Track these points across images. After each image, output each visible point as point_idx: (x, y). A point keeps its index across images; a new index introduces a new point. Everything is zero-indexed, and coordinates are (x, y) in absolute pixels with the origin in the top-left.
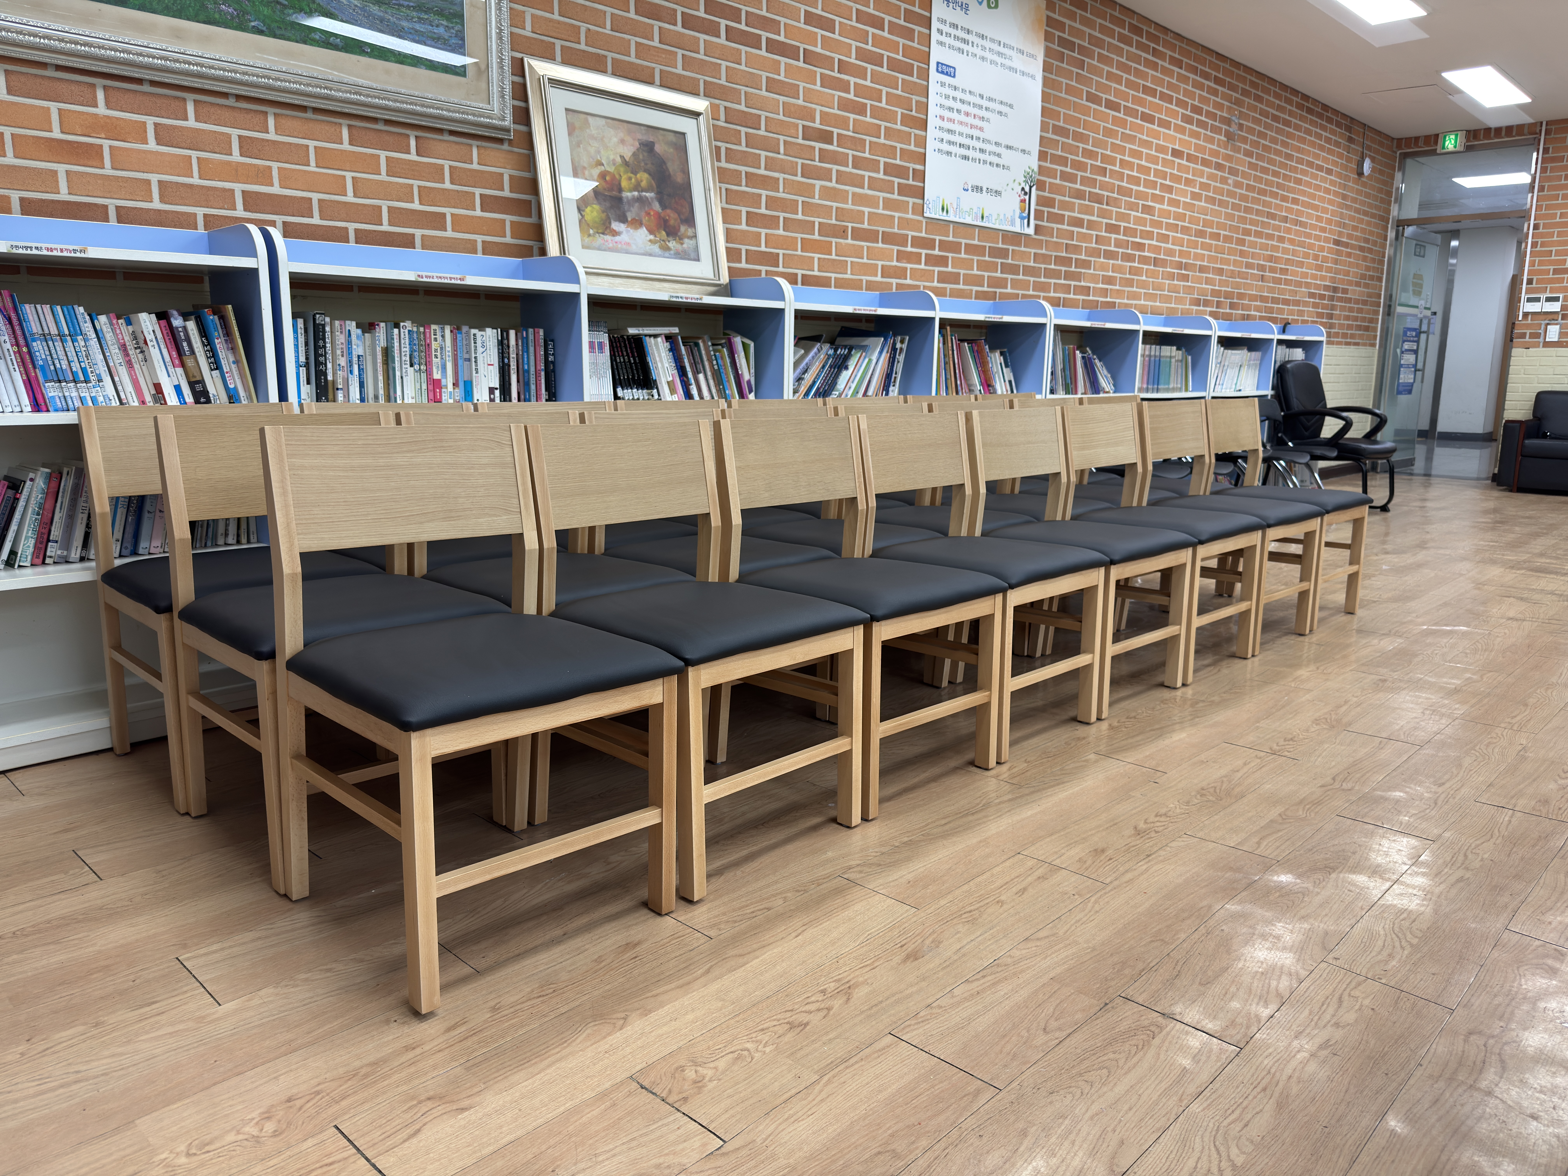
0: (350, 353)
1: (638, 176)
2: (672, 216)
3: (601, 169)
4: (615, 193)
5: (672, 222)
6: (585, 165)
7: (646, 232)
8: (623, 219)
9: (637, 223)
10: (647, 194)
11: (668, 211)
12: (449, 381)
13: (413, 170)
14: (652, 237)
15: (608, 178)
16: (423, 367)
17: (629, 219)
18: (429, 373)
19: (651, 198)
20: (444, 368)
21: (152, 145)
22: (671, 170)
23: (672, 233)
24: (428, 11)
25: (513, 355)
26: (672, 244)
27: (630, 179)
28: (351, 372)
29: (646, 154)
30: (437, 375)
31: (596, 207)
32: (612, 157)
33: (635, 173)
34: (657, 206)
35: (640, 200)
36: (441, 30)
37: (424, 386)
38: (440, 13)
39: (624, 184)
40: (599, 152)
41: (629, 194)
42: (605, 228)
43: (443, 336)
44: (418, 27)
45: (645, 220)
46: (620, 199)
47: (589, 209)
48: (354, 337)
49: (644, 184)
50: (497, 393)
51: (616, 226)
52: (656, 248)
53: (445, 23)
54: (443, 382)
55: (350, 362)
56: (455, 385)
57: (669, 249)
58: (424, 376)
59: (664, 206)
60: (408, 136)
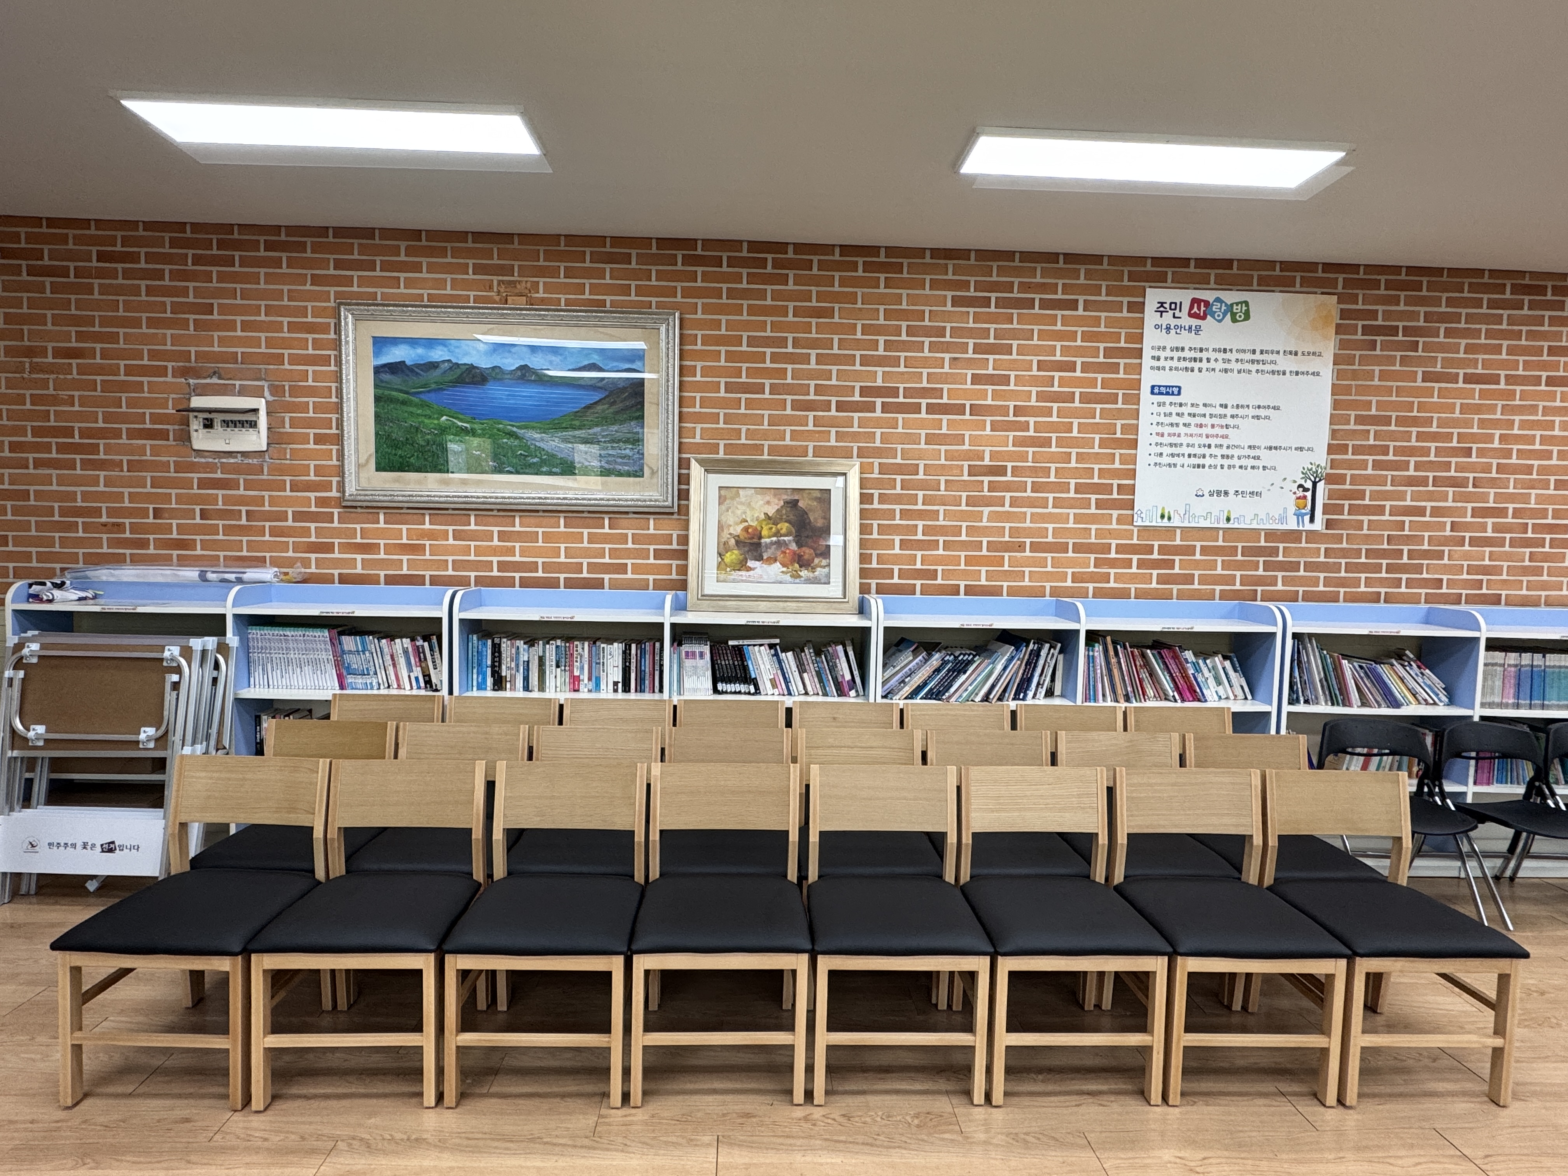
0: (517, 659)
1: (779, 526)
2: (807, 552)
3: (746, 524)
4: (755, 540)
5: (806, 557)
6: (731, 523)
7: (780, 566)
8: (759, 558)
9: (772, 560)
10: (786, 538)
11: (804, 549)
12: (585, 677)
13: (606, 539)
14: (785, 569)
15: (750, 530)
16: (567, 668)
17: (765, 558)
18: (572, 671)
19: (789, 541)
20: (582, 668)
21: (451, 541)
22: (812, 519)
23: (805, 564)
24: (619, 441)
25: (633, 661)
26: (804, 573)
27: (771, 528)
28: (518, 671)
29: (788, 509)
30: (576, 673)
31: (736, 552)
32: (756, 515)
33: (776, 524)
34: (794, 547)
35: (778, 544)
36: (627, 451)
37: (567, 680)
38: (627, 441)
39: (765, 532)
40: (745, 513)
41: (768, 540)
42: (742, 565)
43: (583, 649)
44: (611, 452)
45: (780, 556)
46: (759, 544)
47: (728, 555)
48: (521, 650)
49: (783, 531)
50: (620, 685)
51: (750, 564)
52: (788, 577)
53: (630, 446)
54: (581, 677)
55: (517, 666)
56: (590, 679)
57: (800, 577)
58: (567, 673)
59: (799, 544)
60: (603, 518)
